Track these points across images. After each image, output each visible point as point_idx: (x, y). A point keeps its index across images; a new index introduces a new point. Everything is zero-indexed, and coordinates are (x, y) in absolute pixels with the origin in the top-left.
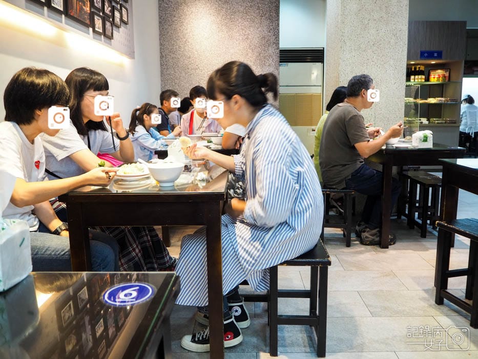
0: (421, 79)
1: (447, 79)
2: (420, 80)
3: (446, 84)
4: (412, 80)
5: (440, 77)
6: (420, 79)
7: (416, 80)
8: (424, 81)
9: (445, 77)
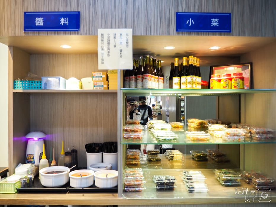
0: (192, 83)
1: (247, 83)
2: (189, 86)
3: (245, 94)
4: (175, 86)
5: (231, 79)
6: (190, 83)
7: (183, 87)
8: (199, 87)
9: (242, 79)
